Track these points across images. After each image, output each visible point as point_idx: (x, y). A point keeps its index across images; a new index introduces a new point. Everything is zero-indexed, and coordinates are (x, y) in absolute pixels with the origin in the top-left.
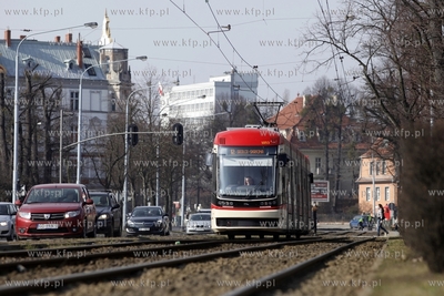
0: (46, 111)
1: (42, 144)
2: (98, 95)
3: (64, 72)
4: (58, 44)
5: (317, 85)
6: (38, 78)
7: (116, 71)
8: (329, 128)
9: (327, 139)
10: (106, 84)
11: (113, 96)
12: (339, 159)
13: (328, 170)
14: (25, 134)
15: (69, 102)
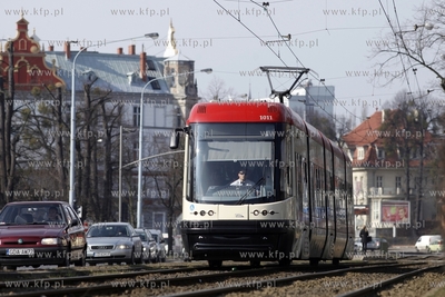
0: (107, 127)
1: (101, 163)
2: (162, 110)
3: (126, 85)
4: (120, 55)
5: (397, 98)
6: (98, 92)
7: (181, 84)
8: (410, 145)
9: (408, 157)
10: (171, 98)
11: (179, 110)
12: (421, 179)
13: (409, 189)
14: (84, 151)
15: (131, 118)
